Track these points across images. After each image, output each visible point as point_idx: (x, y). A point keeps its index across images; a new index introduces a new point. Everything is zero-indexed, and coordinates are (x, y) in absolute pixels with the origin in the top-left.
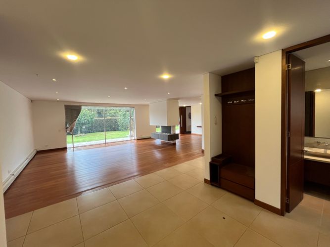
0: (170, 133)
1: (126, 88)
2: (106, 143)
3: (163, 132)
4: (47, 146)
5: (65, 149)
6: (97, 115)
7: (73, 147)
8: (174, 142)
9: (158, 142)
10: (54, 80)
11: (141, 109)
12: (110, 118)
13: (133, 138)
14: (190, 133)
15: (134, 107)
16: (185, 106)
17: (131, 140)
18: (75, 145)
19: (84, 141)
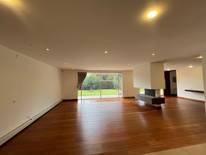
0: (155, 96)
1: (106, 52)
2: (101, 98)
3: (146, 94)
4: (68, 97)
5: (76, 100)
6: (102, 79)
7: (81, 99)
8: (159, 106)
9: (142, 103)
10: (47, 49)
11: (127, 74)
12: (109, 80)
13: (120, 96)
14: (175, 95)
15: (121, 73)
16: (169, 70)
17: (119, 98)
18: (83, 97)
19: (91, 95)
